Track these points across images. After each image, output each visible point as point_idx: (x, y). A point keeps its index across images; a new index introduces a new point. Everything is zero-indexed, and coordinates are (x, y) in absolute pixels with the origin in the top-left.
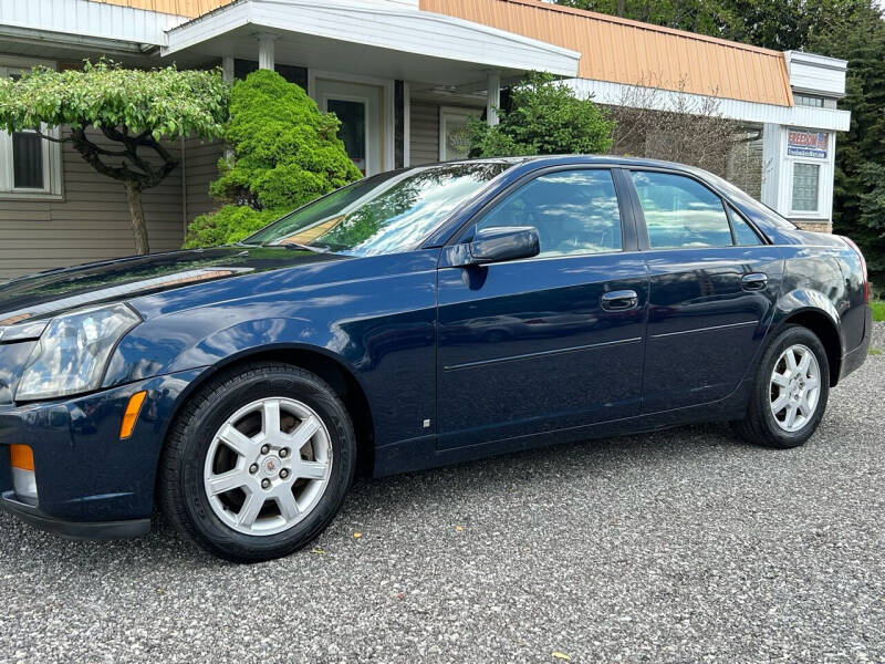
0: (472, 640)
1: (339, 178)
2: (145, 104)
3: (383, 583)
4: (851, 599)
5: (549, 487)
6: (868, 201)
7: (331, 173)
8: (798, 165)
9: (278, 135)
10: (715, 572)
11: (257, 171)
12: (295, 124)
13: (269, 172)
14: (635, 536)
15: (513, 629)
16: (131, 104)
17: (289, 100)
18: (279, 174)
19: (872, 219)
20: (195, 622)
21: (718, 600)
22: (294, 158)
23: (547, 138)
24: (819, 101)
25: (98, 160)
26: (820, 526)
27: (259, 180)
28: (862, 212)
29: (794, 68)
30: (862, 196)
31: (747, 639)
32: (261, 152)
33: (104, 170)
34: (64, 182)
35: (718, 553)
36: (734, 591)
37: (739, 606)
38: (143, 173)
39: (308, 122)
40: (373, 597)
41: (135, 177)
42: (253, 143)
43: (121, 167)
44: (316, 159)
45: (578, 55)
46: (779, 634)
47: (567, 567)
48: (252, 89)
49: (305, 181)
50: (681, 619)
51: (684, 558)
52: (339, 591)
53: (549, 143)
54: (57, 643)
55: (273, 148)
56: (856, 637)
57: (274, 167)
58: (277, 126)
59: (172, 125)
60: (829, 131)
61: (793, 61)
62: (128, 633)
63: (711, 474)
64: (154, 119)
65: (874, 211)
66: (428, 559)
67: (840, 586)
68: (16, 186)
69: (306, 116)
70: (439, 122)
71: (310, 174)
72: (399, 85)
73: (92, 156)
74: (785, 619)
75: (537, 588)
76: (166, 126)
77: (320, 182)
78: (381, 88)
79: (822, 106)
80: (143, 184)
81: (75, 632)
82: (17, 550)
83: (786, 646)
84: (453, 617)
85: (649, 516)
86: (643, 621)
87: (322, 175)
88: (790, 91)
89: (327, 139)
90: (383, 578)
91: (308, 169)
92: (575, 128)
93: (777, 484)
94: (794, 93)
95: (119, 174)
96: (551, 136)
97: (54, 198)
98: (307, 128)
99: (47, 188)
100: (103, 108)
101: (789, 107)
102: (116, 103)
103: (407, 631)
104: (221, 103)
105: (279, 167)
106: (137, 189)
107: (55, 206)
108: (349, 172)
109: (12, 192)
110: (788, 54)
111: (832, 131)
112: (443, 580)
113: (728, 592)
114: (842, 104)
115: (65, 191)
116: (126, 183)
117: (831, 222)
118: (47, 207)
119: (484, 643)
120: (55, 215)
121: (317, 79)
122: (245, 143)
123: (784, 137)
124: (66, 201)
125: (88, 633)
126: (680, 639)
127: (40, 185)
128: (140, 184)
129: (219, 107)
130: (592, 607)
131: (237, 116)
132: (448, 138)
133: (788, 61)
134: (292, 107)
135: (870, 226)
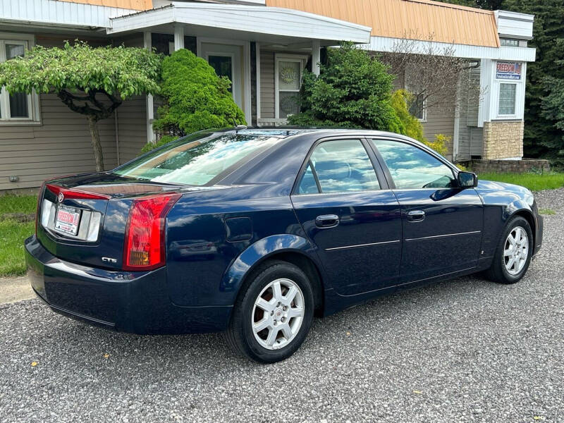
0: (375, 387)
1: (232, 117)
2: (116, 77)
3: (323, 362)
4: (544, 362)
5: (386, 308)
6: (546, 102)
7: (228, 115)
8: (502, 85)
9: (195, 92)
10: (480, 352)
11: (183, 115)
12: (204, 85)
13: (191, 116)
14: (438, 335)
15: (392, 382)
16: (108, 77)
17: (199, 69)
18: (197, 117)
19: (549, 114)
20: (244, 383)
21: (483, 365)
22: (205, 107)
23: (353, 85)
24: (516, 42)
25: (72, 103)
26: (527, 327)
27: (185, 121)
28: (542, 109)
29: (500, 22)
30: (542, 99)
31: (499, 382)
32: (185, 103)
33: (76, 109)
34: (42, 113)
35: (479, 342)
36: (490, 360)
37: (493, 367)
38: (99, 110)
39: (212, 83)
40: (321, 368)
41: (93, 112)
42: (180, 98)
43: (85, 105)
44: (218, 107)
45: (370, 29)
46: (513, 380)
47: (408, 351)
48: (176, 62)
49: (213, 121)
50: (468, 374)
51: (463, 345)
52: (303, 366)
53: (355, 88)
54: (187, 395)
55: (193, 101)
56: (547, 380)
57: (193, 112)
58: (194, 86)
59: (132, 89)
60: (522, 62)
61: (500, 17)
62: (216, 388)
63: (468, 299)
64: (122, 86)
65: (550, 109)
66: (339, 349)
67: (539, 356)
68: (11, 117)
69: (211, 79)
70: (274, 64)
71: (215, 117)
72: (253, 44)
73: (69, 102)
74: (515, 373)
75: (397, 362)
76: (129, 89)
77: (222, 121)
78: (242, 47)
79: (518, 46)
80: (100, 117)
81: (192, 389)
82: (132, 351)
83: (517, 385)
84: (363, 377)
85: (441, 324)
86: (450, 376)
87: (222, 117)
88: (498, 36)
89: (223, 93)
90: (322, 360)
91: (214, 114)
92: (371, 78)
93: (503, 304)
94: (500, 38)
95: (84, 110)
96: (355, 84)
97: (35, 123)
98: (212, 87)
99: (30, 118)
100: (90, 80)
101: (498, 47)
102: (98, 76)
103: (344, 384)
104: (157, 71)
105: (197, 113)
106: (95, 120)
107: (36, 129)
108: (237, 113)
109: (9, 121)
110: (497, 12)
111: (524, 62)
112: (351, 360)
113: (487, 361)
114: (531, 43)
115: (42, 119)
116: (88, 116)
117: (523, 121)
118: (31, 129)
119: (381, 387)
120: (37, 134)
121: (202, 43)
122: (175, 98)
123: (494, 66)
124: (43, 125)
125: (197, 389)
126: (469, 383)
127: (26, 115)
128: (96, 117)
129: (156, 74)
130: (425, 370)
131: (169, 80)
132: (280, 73)
133: (496, 17)
134: (202, 74)
135: (547, 118)
